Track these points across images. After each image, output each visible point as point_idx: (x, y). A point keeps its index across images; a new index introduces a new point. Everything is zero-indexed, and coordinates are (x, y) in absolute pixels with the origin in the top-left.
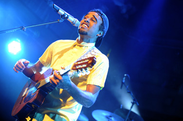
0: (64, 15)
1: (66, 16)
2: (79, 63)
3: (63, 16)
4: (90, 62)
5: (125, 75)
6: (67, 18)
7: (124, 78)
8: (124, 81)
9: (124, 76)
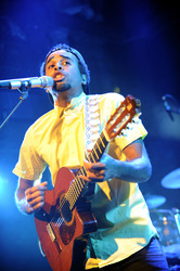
0: (23, 85)
1: (26, 84)
2: (113, 122)
3: (22, 87)
4: (130, 107)
5: (164, 98)
6: (30, 85)
7: (166, 104)
8: (168, 108)
9: (163, 101)
